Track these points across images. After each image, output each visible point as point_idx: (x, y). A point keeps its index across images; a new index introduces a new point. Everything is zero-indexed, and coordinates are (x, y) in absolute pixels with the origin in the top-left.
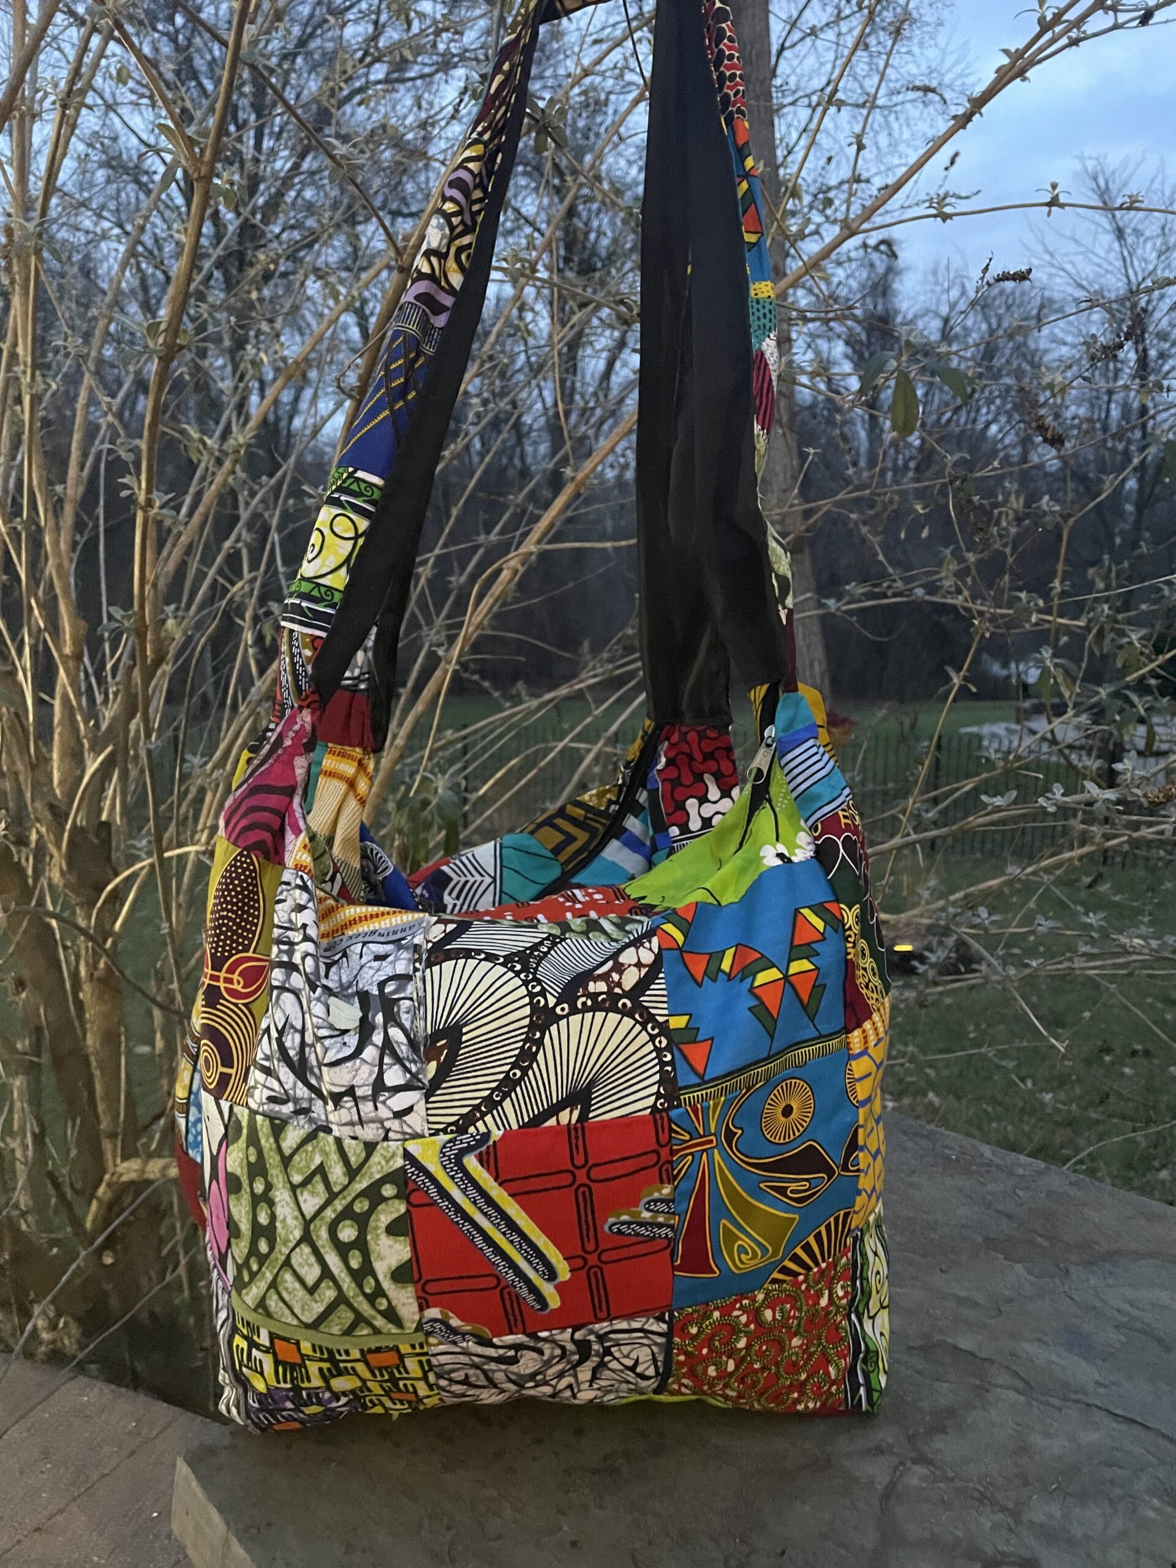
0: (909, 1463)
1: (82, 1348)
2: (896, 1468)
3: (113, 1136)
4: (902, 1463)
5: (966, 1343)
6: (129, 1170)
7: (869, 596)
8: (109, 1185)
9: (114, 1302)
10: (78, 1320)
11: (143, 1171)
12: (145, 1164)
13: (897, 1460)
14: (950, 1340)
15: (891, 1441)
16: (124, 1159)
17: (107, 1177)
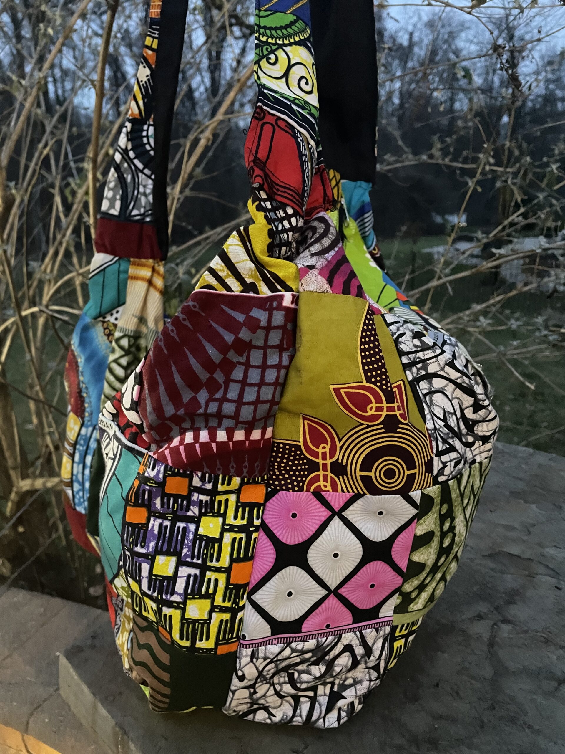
0: (499, 624)
1: (13, 573)
2: (493, 627)
3: (15, 468)
4: (495, 624)
5: (515, 550)
6: (25, 485)
7: (396, 162)
8: (17, 493)
9: (27, 550)
10: (9, 560)
11: (33, 485)
12: (34, 481)
13: (492, 623)
14: (505, 550)
15: (485, 611)
16: (23, 478)
17: (15, 489)
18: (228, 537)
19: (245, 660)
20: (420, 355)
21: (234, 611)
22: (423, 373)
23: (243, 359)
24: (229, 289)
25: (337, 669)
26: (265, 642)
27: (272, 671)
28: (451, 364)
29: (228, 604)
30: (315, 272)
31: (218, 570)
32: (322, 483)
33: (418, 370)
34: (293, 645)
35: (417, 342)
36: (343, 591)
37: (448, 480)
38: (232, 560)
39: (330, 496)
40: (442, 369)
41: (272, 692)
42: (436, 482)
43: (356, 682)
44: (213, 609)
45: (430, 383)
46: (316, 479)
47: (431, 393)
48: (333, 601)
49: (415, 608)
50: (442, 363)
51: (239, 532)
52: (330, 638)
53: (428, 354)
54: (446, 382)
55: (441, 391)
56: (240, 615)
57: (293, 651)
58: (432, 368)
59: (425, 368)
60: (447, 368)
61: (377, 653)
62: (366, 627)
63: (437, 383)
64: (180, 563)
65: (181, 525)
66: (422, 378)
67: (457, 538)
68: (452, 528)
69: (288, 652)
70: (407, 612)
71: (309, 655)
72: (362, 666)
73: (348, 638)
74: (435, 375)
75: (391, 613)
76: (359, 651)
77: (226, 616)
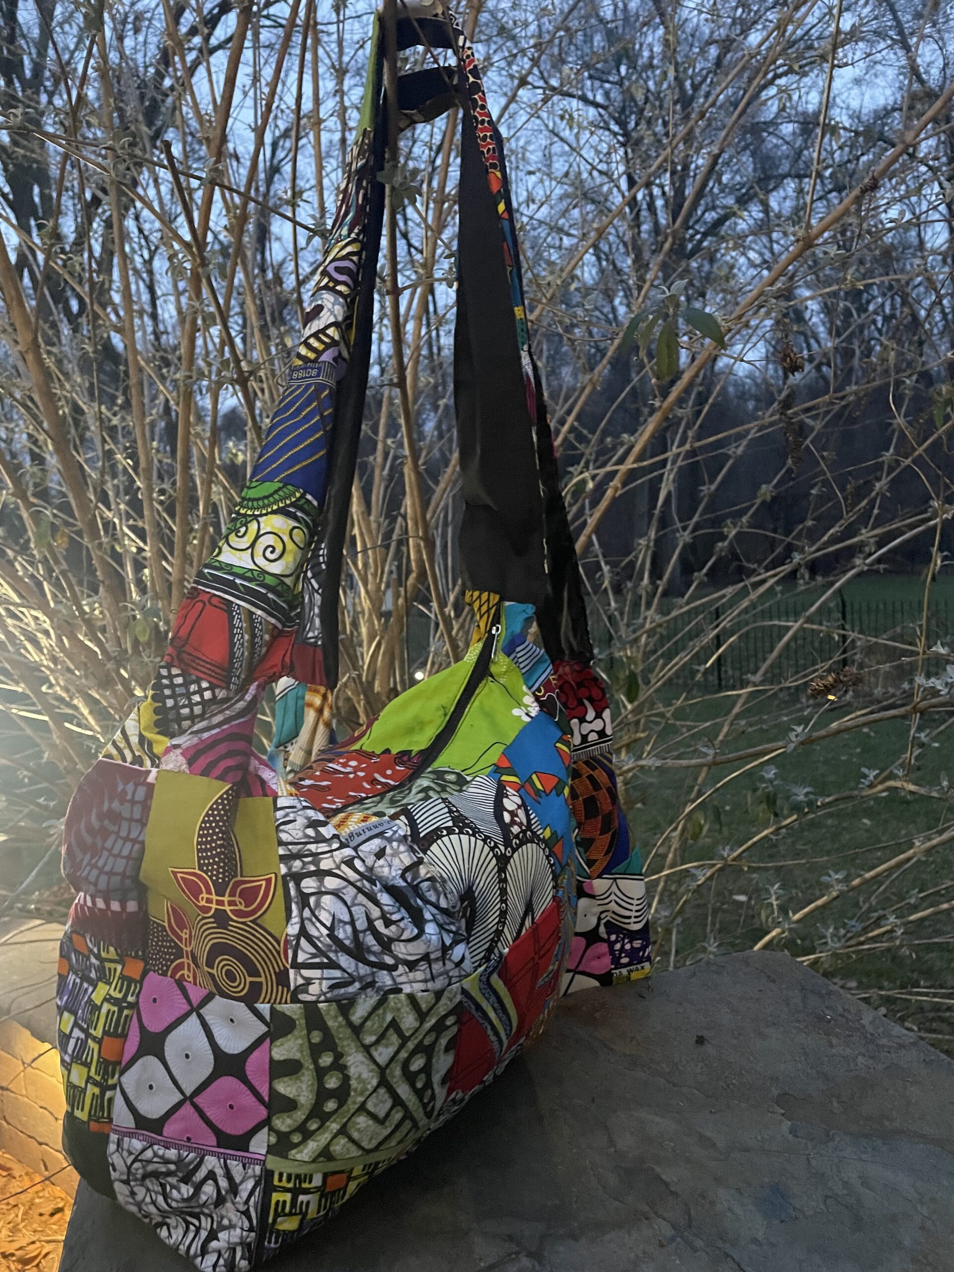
18: (106, 1007)
19: (112, 1147)
20: (312, 847)
21: (104, 1088)
22: (313, 868)
23: (116, 828)
24: (124, 760)
25: (204, 1198)
26: (131, 1135)
27: (140, 1171)
28: (349, 863)
29: (98, 1078)
30: (178, 751)
31: (94, 1039)
32: (186, 972)
33: (304, 864)
34: (156, 1147)
35: (310, 832)
36: (198, 1100)
37: (318, 1002)
38: (105, 1033)
39: (189, 987)
40: (338, 868)
41: (148, 1199)
42: (295, 1000)
43: (231, 1226)
44: (89, 1079)
45: (321, 882)
46: (181, 967)
47: (320, 893)
48: (187, 1108)
49: (298, 1157)
50: (338, 860)
51: (114, 1005)
52: (192, 1155)
53: (323, 847)
54: (345, 883)
55: (336, 894)
56: (108, 1094)
57: (156, 1155)
58: (326, 864)
59: (316, 863)
60: (343, 867)
61: (244, 1195)
62: (234, 1157)
63: (331, 883)
64: (76, 1024)
65: (85, 985)
66: (310, 874)
67: (353, 1083)
68: (339, 1066)
69: (149, 1154)
70: (286, 1158)
71: (172, 1167)
72: (229, 1205)
73: (211, 1162)
74: (329, 873)
75: (264, 1151)
76: (223, 1183)
77: (97, 1091)
